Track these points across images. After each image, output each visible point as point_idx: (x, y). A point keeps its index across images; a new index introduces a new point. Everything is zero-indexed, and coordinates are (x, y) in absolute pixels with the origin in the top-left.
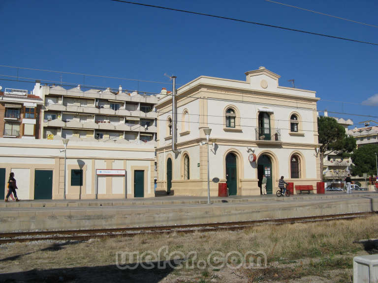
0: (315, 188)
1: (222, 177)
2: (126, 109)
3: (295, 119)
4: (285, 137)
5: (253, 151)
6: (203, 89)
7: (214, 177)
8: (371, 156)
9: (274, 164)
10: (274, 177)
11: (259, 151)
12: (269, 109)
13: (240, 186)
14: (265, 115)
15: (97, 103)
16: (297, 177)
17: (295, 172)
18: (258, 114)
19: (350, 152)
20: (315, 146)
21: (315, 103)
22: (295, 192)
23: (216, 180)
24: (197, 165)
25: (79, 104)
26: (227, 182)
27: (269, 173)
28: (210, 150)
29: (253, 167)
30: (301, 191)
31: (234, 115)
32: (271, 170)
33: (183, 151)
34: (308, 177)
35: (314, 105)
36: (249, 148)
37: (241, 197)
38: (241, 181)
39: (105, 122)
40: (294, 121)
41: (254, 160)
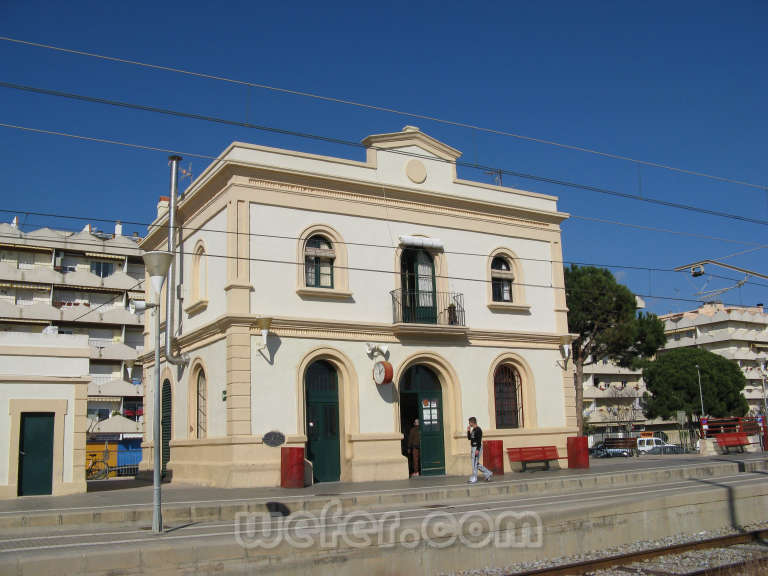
0: (563, 453)
1: (295, 430)
2: (129, 273)
3: (504, 267)
4: (478, 315)
5: (387, 355)
6: (236, 179)
7: (269, 431)
8: (688, 372)
9: (447, 391)
10: (449, 427)
11: (401, 356)
12: (431, 239)
13: (348, 455)
14: (421, 256)
15: (59, 259)
16: (515, 425)
17: (507, 411)
18: (400, 251)
19: (650, 356)
20: (558, 340)
21: (556, 227)
22: (507, 467)
23: (273, 439)
24: (221, 396)
25: (14, 263)
26: (308, 444)
27: (435, 417)
28: (255, 352)
29: (387, 398)
30: (524, 463)
31: (329, 254)
32: (440, 409)
33: (192, 356)
34: (543, 424)
35: (553, 232)
36: (374, 345)
37: (352, 485)
38: (351, 441)
39: (77, 304)
40: (502, 273)
41: (388, 380)
